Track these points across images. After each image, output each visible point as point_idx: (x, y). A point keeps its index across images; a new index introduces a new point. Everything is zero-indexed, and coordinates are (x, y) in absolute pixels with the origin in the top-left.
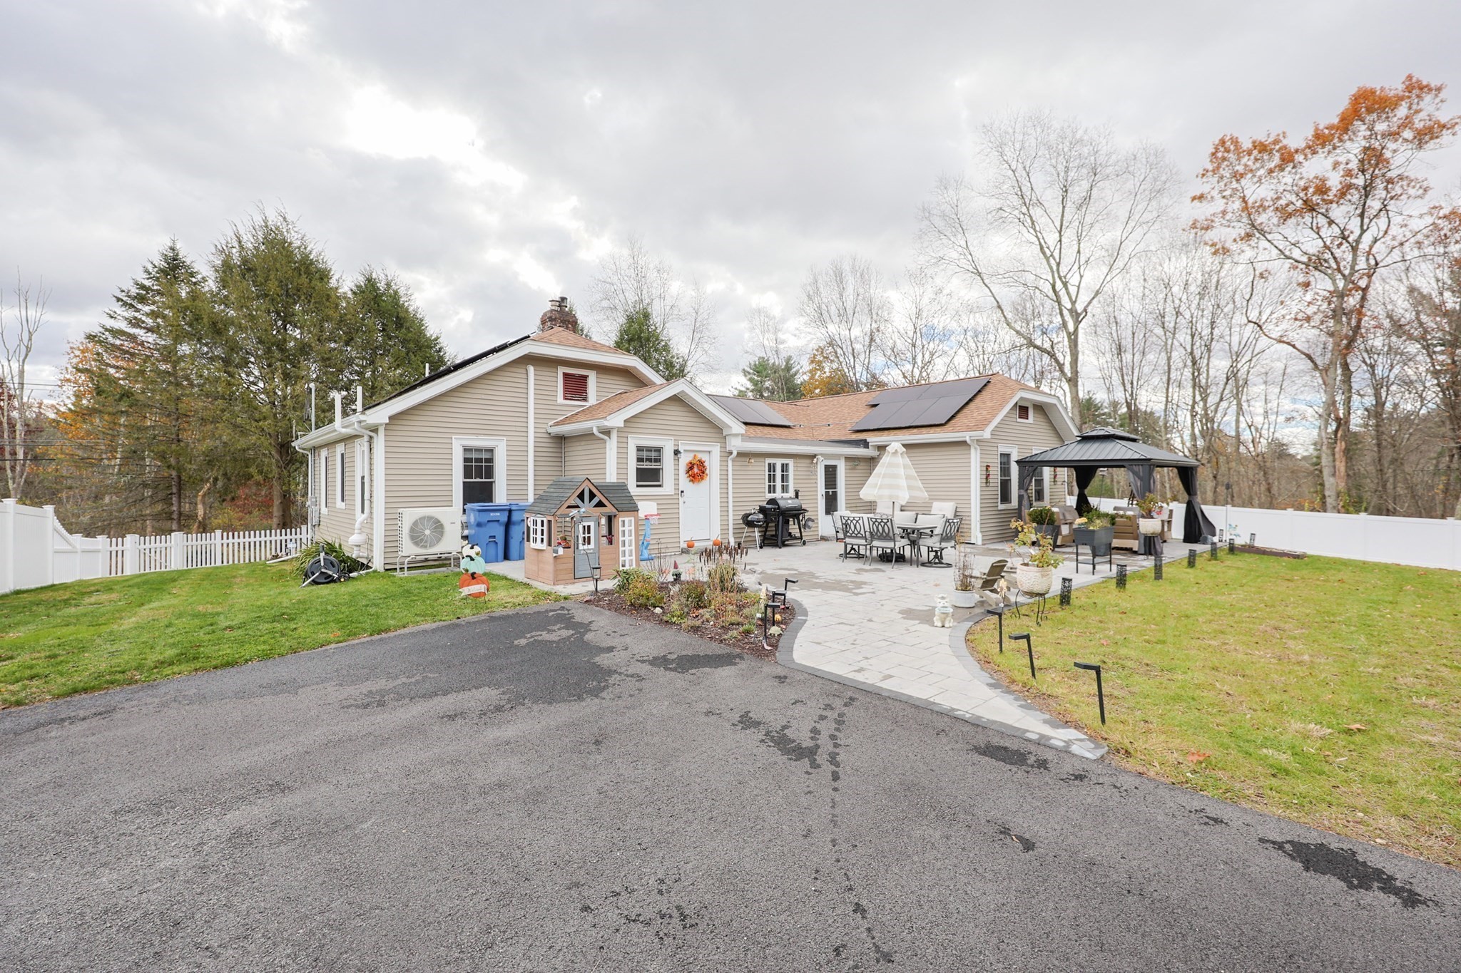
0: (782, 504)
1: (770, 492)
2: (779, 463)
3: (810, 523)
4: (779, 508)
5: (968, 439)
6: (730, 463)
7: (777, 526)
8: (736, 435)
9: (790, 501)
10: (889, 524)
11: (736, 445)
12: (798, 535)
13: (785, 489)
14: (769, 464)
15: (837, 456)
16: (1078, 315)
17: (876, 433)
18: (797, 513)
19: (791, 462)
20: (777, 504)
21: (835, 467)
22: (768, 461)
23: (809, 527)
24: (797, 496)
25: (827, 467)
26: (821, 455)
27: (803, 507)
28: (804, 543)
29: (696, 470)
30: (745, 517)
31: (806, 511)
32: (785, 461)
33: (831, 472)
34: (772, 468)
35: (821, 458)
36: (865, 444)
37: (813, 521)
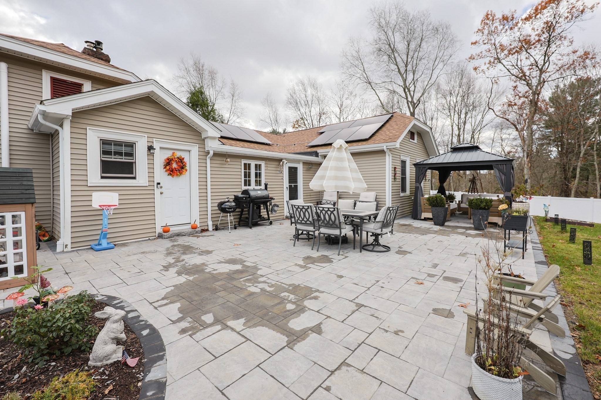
0: (252, 193)
1: (245, 185)
2: (253, 163)
3: (276, 208)
4: (250, 197)
5: (385, 148)
6: (208, 161)
7: (249, 211)
8: (213, 138)
9: (259, 192)
10: (335, 213)
11: (214, 146)
12: (266, 216)
13: (258, 183)
14: (245, 164)
15: (298, 161)
16: (415, 104)
17: (323, 147)
18: (265, 200)
19: (263, 163)
20: (249, 194)
21: (296, 169)
22: (244, 161)
23: (275, 211)
24: (266, 188)
25: (290, 168)
26: (286, 159)
27: (270, 196)
28: (271, 223)
29: (174, 165)
30: (220, 205)
31: (272, 199)
32: (258, 162)
33: (293, 172)
34: (247, 167)
35: (285, 162)
36: (316, 154)
37: (278, 206)
